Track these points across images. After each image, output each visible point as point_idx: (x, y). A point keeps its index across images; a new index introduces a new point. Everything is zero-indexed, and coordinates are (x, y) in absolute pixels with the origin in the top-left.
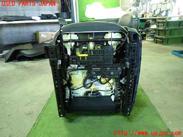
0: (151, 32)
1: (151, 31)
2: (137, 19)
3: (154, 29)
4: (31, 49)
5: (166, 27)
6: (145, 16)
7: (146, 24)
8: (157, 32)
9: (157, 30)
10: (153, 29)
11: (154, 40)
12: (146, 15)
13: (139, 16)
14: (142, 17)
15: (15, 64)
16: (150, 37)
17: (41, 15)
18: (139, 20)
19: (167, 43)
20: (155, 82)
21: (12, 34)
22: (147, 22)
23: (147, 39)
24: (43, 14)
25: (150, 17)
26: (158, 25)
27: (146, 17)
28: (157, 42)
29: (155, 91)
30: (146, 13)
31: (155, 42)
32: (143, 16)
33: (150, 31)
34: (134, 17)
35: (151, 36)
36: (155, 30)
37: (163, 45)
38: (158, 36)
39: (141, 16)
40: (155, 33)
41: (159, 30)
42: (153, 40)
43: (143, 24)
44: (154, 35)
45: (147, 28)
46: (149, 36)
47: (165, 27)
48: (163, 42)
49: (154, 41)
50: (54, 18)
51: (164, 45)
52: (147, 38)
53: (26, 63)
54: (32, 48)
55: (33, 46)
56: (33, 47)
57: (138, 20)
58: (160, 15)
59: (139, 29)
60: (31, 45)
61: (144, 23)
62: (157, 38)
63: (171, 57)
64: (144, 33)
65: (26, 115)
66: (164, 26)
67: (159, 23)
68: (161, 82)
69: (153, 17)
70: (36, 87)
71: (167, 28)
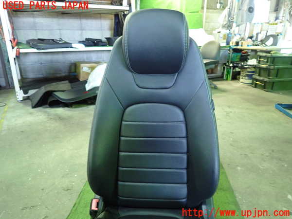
0: (248, 70)
1: (249, 68)
2: (228, 48)
3: (253, 65)
4: (69, 91)
5: (271, 64)
6: (240, 44)
7: (242, 56)
8: (258, 70)
9: (258, 67)
10: (251, 65)
11: (253, 82)
12: (242, 43)
13: (232, 44)
14: (235, 46)
15: (46, 112)
16: (247, 78)
17: (84, 40)
18: (231, 50)
19: (272, 89)
20: (241, 154)
21: (41, 64)
22: (244, 53)
23: (241, 80)
24: (88, 37)
25: (248, 46)
26: (259, 61)
27: (242, 46)
28: (256, 86)
29: (239, 168)
30: (243, 39)
31: (254, 86)
32: (237, 44)
33: (246, 68)
34: (223, 44)
35: (248, 75)
36: (255, 68)
37: (265, 91)
38: (258, 78)
39: (234, 44)
40: (253, 72)
41: (260, 68)
42: (250, 81)
43: (237, 56)
44: (252, 75)
45: (242, 64)
46: (245, 76)
47: (269, 64)
48: (265, 86)
49: (252, 84)
50: (104, 44)
51: (267, 91)
52: (242, 78)
53: (60, 111)
54: (70, 88)
55: (71, 86)
56: (72, 88)
57: (229, 50)
58: (264, 44)
59: (231, 63)
60: (69, 84)
61: (239, 55)
62: (257, 80)
63: (273, 114)
64: (237, 69)
65: (64, 190)
66: (267, 62)
67: (260, 57)
68: (250, 155)
69: (253, 45)
70: (76, 151)
71: (272, 67)
